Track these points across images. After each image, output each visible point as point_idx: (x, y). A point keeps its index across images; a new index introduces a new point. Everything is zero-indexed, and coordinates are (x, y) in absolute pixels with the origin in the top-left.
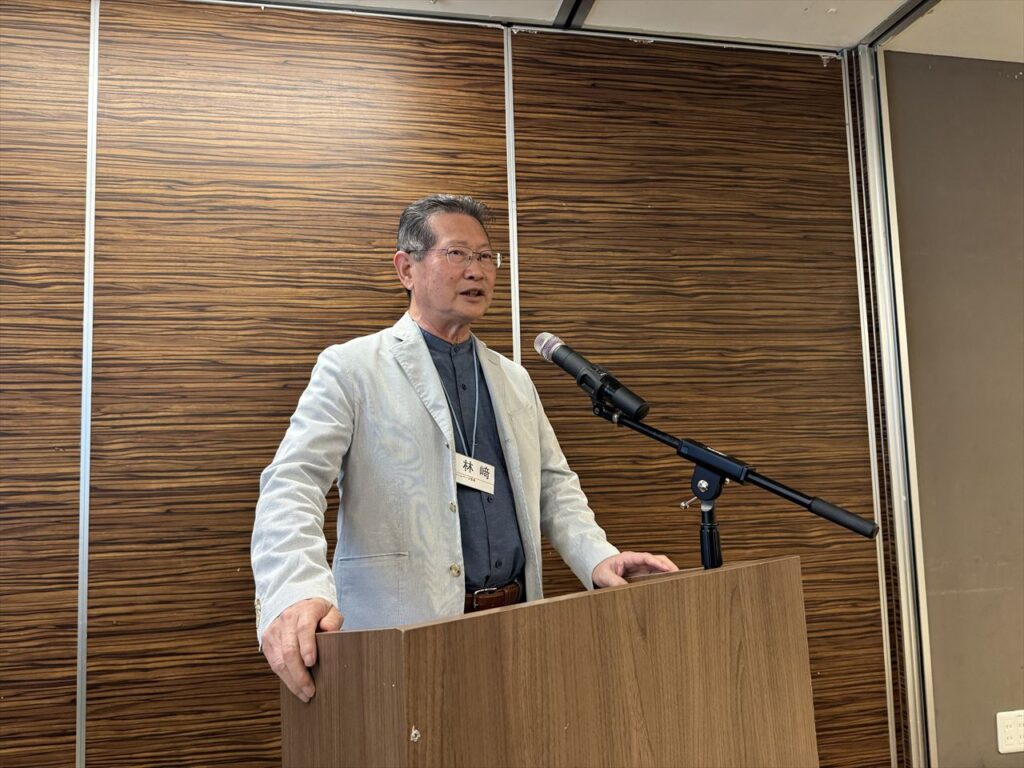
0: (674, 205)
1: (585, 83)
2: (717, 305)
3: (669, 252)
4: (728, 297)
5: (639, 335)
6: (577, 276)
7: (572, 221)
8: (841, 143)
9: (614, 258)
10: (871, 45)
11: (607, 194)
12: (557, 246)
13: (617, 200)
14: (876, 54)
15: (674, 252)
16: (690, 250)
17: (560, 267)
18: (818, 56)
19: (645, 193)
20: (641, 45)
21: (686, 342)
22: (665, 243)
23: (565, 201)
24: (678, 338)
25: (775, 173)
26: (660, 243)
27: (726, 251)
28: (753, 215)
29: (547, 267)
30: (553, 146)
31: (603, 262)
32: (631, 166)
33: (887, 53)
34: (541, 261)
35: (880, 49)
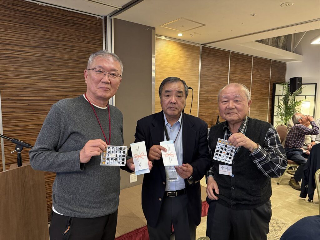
0: (52, 55)
1: (22, 15)
2: (64, 84)
3: (50, 68)
4: (68, 82)
5: (40, 91)
6: (20, 74)
7: (18, 57)
8: (101, 42)
9: (32, 69)
10: (110, 16)
11: (29, 50)
12: (13, 64)
13: (33, 52)
14: (111, 19)
15: (52, 68)
16: (57, 68)
17: (13, 71)
18: (96, 17)
19: (43, 51)
20: (41, 6)
21: (55, 93)
22: (49, 66)
23: (15, 51)
24: (53, 92)
25: (82, 49)
26: (47, 66)
27: (67, 69)
28: (75, 60)
29: (9, 71)
30: (10, 34)
31: (29, 70)
32: (38, 42)
33: (115, 19)
34: (7, 69)
35: (112, 18)
